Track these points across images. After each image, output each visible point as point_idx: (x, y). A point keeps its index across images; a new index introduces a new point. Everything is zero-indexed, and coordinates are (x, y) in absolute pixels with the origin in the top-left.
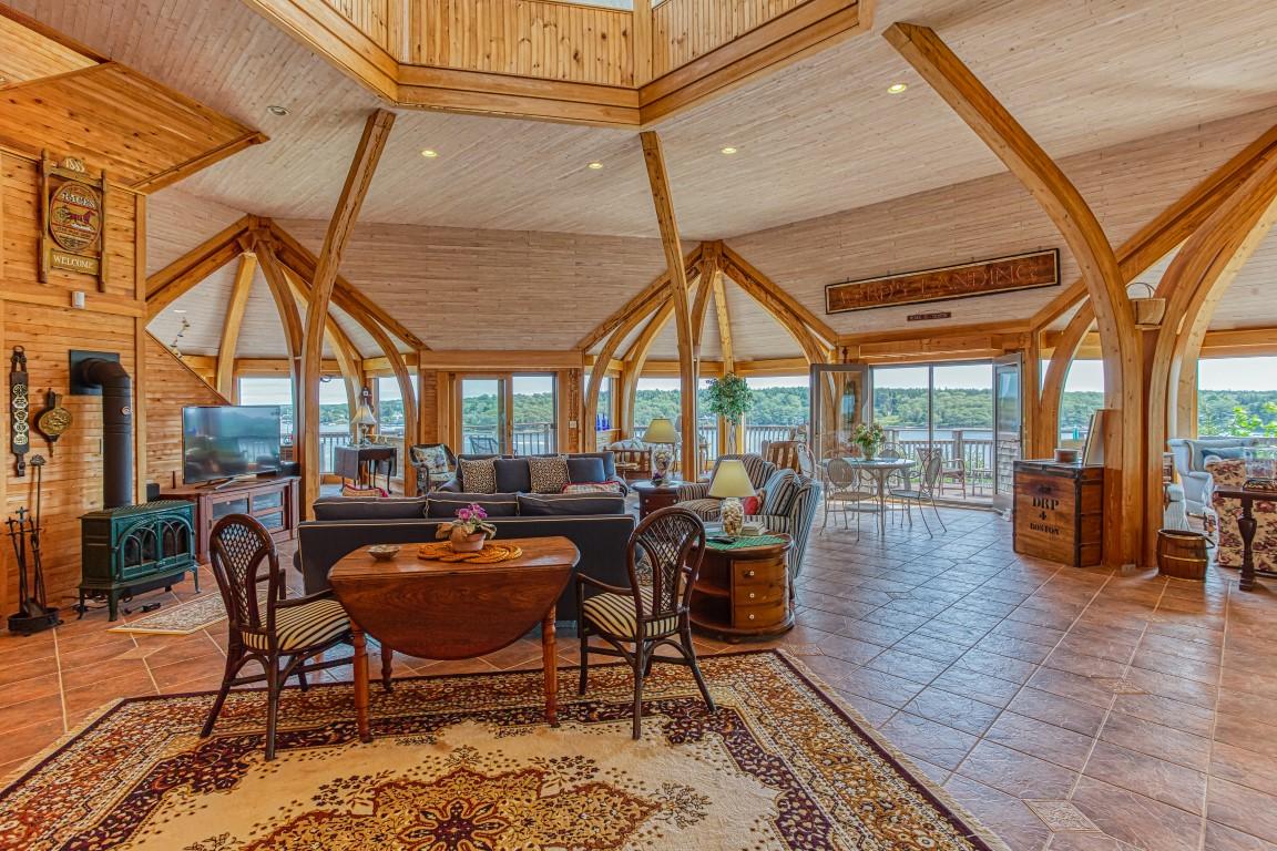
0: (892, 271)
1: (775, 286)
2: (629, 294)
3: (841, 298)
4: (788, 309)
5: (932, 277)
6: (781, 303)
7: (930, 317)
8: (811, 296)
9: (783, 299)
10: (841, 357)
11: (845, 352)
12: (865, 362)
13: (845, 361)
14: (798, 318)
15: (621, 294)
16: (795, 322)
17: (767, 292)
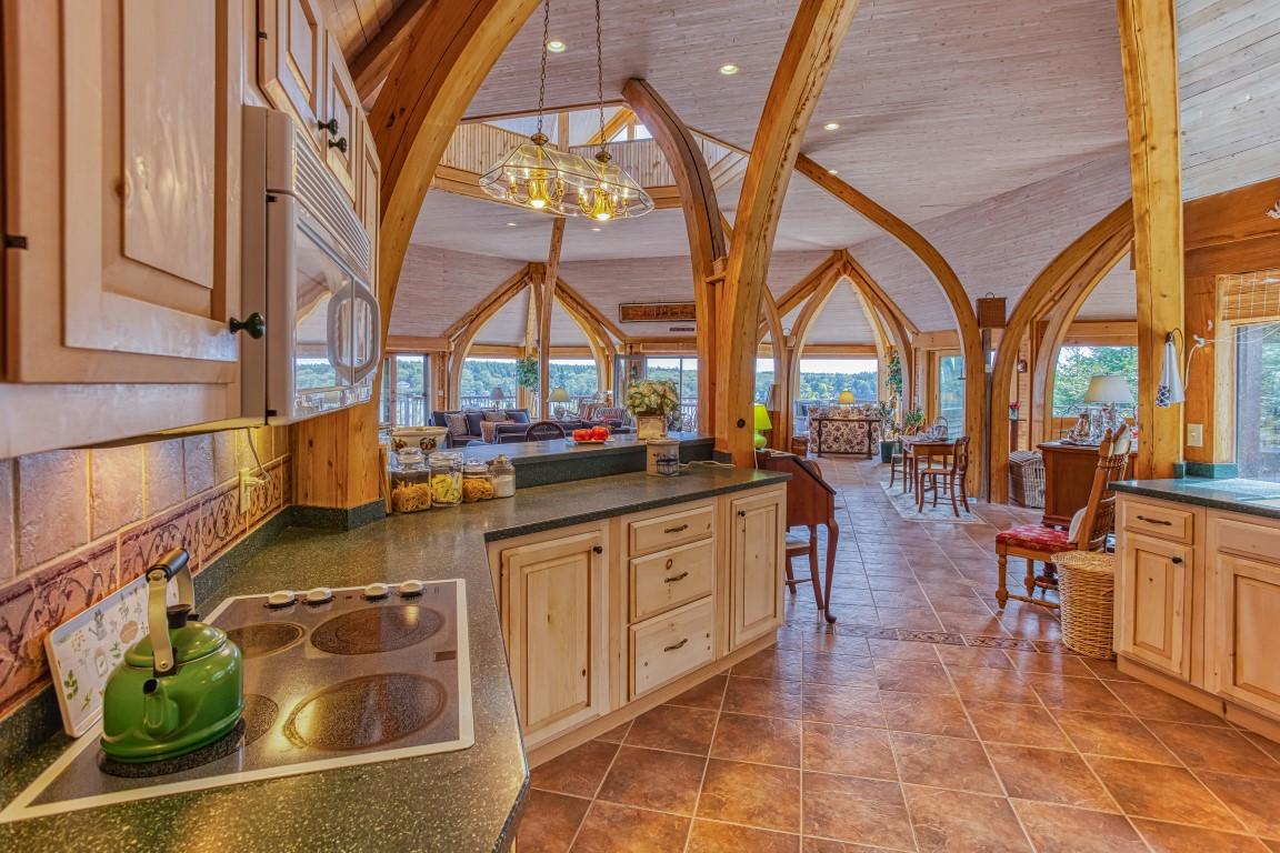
0: (662, 300)
1: (583, 300)
2: (481, 297)
3: (629, 313)
4: (593, 316)
5: (685, 307)
6: (588, 311)
7: (683, 330)
8: (608, 308)
9: (590, 309)
10: (628, 350)
11: (631, 347)
12: (643, 354)
13: (631, 353)
14: (599, 322)
15: (475, 297)
16: (596, 325)
17: (578, 303)
